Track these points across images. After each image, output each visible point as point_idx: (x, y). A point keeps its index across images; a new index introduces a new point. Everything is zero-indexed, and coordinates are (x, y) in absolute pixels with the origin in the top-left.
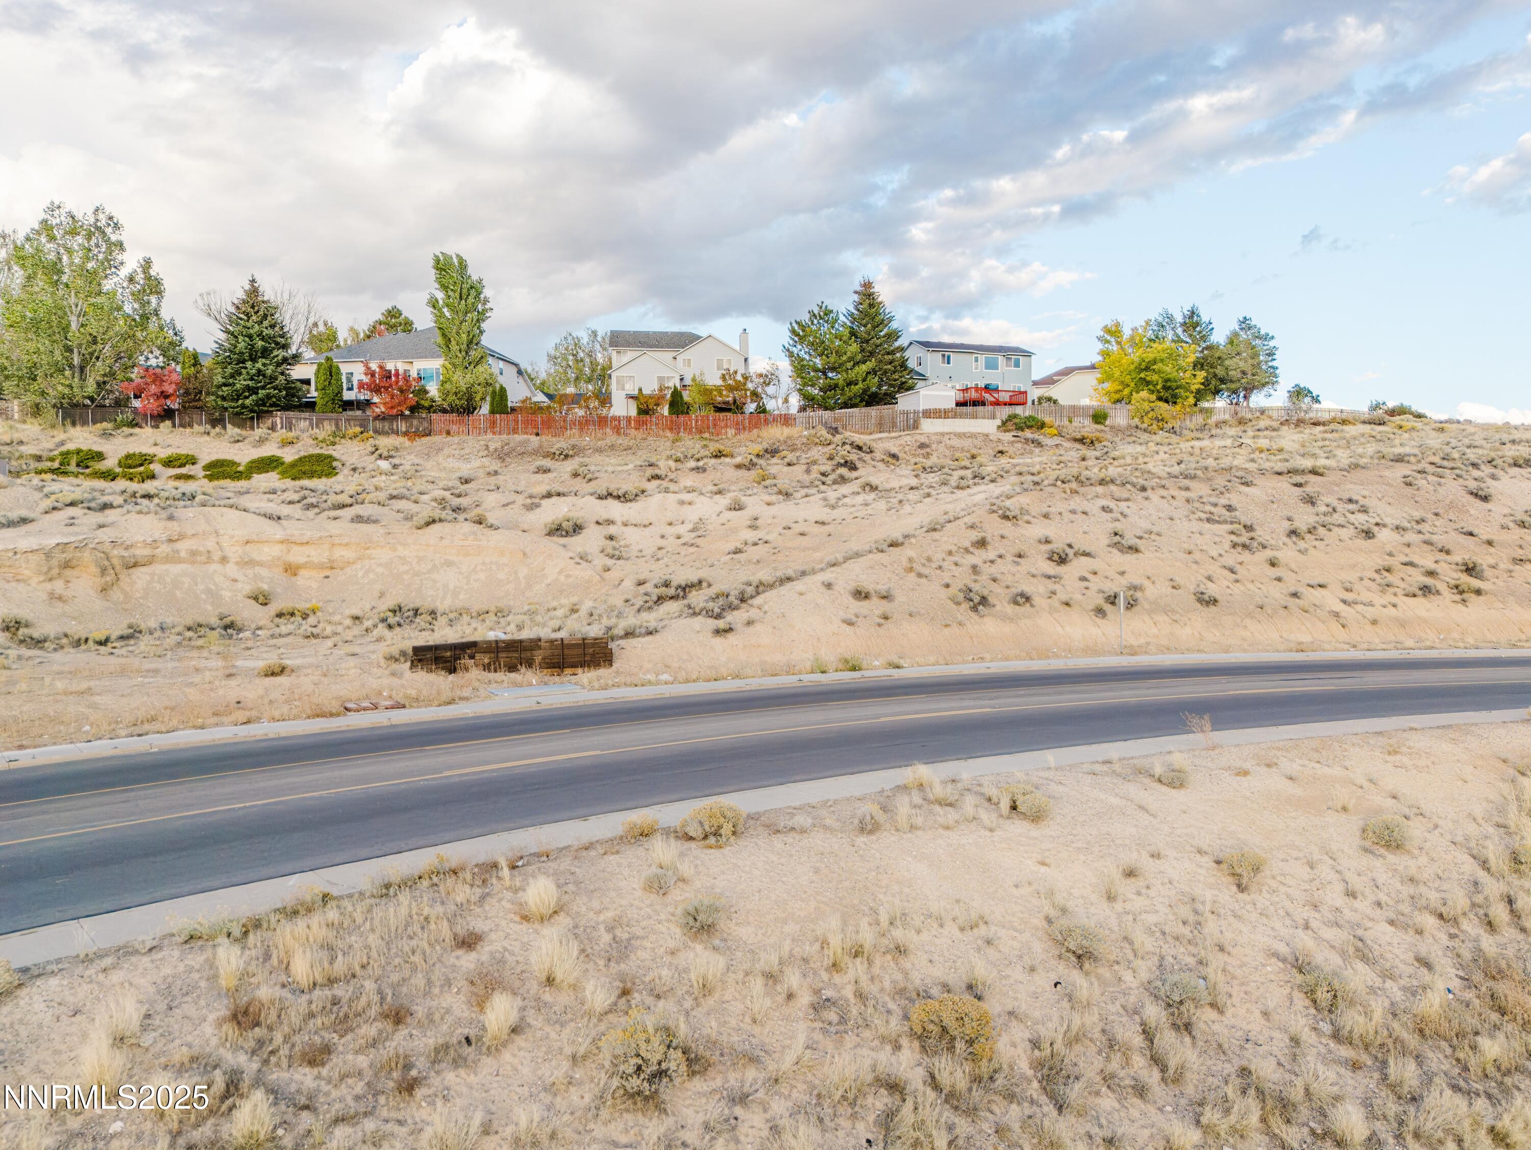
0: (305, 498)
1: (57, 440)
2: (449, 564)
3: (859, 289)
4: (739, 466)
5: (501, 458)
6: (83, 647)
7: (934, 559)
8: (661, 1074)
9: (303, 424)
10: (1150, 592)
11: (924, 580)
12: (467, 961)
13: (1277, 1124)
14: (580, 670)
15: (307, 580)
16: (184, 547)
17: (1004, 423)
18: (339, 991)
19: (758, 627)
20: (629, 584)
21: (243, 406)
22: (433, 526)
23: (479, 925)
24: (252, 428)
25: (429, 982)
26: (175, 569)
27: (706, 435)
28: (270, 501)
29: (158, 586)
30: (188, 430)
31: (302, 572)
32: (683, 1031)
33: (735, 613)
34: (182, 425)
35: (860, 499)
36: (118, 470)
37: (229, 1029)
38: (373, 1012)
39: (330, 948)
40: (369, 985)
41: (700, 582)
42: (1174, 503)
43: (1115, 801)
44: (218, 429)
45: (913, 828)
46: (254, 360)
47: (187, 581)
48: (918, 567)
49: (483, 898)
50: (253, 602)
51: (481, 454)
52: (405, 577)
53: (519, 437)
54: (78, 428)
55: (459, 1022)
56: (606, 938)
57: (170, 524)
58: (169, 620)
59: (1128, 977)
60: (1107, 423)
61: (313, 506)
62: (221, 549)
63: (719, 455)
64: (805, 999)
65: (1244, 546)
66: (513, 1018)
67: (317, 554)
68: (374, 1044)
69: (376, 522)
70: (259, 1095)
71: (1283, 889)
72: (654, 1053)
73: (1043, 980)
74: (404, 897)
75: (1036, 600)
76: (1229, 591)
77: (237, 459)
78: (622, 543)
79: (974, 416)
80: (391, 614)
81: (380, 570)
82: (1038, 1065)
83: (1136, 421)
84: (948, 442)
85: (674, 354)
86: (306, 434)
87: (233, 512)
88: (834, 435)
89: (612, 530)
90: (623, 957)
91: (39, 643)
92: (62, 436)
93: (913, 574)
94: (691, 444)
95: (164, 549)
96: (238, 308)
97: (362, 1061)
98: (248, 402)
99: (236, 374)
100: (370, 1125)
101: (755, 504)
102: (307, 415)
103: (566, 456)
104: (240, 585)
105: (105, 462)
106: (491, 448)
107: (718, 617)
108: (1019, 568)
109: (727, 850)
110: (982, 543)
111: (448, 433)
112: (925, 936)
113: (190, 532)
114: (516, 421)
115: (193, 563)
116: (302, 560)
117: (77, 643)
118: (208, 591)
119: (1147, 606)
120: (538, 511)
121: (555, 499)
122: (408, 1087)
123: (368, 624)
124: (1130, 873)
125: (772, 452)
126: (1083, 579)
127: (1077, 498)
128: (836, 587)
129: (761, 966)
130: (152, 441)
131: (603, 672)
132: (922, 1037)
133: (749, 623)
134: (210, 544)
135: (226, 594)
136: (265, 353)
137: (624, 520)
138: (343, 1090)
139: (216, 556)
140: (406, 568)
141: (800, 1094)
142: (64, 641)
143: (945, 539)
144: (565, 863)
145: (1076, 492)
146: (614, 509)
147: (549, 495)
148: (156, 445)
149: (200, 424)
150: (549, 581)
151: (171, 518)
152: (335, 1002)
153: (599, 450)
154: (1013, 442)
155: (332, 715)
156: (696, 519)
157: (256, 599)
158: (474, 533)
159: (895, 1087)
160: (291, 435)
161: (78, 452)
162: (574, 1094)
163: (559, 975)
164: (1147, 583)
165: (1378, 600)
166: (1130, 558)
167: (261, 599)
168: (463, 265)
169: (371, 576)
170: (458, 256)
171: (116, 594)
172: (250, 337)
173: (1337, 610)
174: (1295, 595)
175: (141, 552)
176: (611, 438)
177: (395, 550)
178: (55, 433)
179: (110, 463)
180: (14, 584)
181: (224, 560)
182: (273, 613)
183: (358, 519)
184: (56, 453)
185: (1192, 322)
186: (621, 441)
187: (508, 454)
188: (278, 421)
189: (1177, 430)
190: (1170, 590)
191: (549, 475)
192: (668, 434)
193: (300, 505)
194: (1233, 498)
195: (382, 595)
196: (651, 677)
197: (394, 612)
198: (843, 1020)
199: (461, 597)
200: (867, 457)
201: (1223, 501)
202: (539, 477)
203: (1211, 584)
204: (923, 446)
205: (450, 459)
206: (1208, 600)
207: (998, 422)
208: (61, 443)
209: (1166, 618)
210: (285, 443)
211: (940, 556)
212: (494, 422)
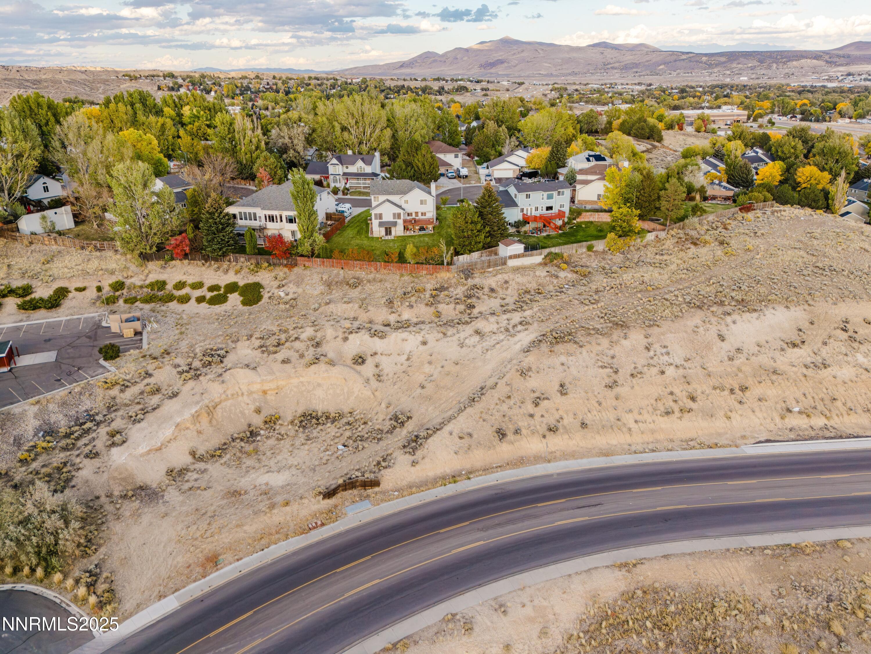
1: (145, 273)
2: (319, 385)
4: (427, 305)
5: (329, 286)
6: (215, 459)
9: (242, 259)
10: (566, 422)
11: (485, 423)
14: (370, 488)
15: (270, 397)
16: (229, 393)
17: (546, 256)
19: (426, 460)
20: (383, 405)
21: (217, 255)
22: (311, 366)
24: (222, 262)
27: (414, 274)
28: (248, 347)
29: (225, 414)
30: (195, 262)
31: (268, 394)
33: (419, 452)
34: (192, 259)
35: (472, 341)
36: (175, 293)
41: (408, 417)
42: (591, 355)
43: (489, 622)
44: (208, 264)
45: (442, 641)
47: (233, 408)
50: (255, 414)
54: (151, 264)
58: (235, 435)
60: (594, 249)
61: (265, 351)
62: (241, 390)
63: (419, 291)
65: (610, 387)
67: (273, 385)
69: (290, 362)
75: (524, 431)
76: (595, 418)
77: (220, 283)
79: (532, 255)
80: (303, 418)
81: (295, 390)
83: (607, 249)
84: (517, 280)
85: (400, 197)
87: (240, 370)
88: (467, 279)
89: (377, 359)
91: (201, 460)
94: (407, 280)
98: (219, 253)
101: (432, 336)
102: (242, 256)
103: (356, 286)
104: (250, 406)
105: (167, 287)
106: (324, 279)
107: (413, 455)
108: (521, 411)
110: (509, 397)
111: (304, 266)
113: (230, 386)
114: (333, 262)
115: (233, 399)
116: (268, 388)
117: (213, 457)
118: (241, 412)
119: (561, 431)
121: (354, 334)
123: (297, 427)
125: (442, 289)
126: (542, 416)
127: (553, 356)
128: (453, 433)
131: (377, 489)
134: (237, 389)
137: (381, 351)
139: (240, 393)
140: (304, 388)
142: (209, 456)
143: (496, 394)
146: (377, 344)
147: (351, 331)
148: (185, 274)
149: (200, 260)
150: (355, 396)
151: (223, 382)
153: (369, 281)
154: (545, 277)
155: (306, 533)
156: (408, 352)
158: (327, 370)
160: (239, 266)
161: (157, 282)
164: (565, 416)
165: (649, 419)
166: (564, 398)
167: (258, 412)
169: (293, 393)
173: (631, 426)
174: (618, 419)
175: (217, 400)
176: (373, 274)
177: (299, 379)
178: (143, 268)
180: (187, 432)
181: (242, 394)
182: (263, 420)
184: (147, 282)
186: (378, 276)
187: (331, 284)
188: (232, 258)
189: (625, 252)
190: (573, 420)
191: (350, 305)
192: (398, 273)
193: (260, 350)
194: (617, 350)
199: (325, 405)
200: (481, 294)
201: (611, 352)
202: (346, 305)
203: (589, 414)
204: (506, 282)
205: (308, 287)
206: (584, 425)
207: (543, 256)
208: (147, 276)
209: (567, 436)
210: (237, 272)
211: (492, 406)
212: (324, 262)
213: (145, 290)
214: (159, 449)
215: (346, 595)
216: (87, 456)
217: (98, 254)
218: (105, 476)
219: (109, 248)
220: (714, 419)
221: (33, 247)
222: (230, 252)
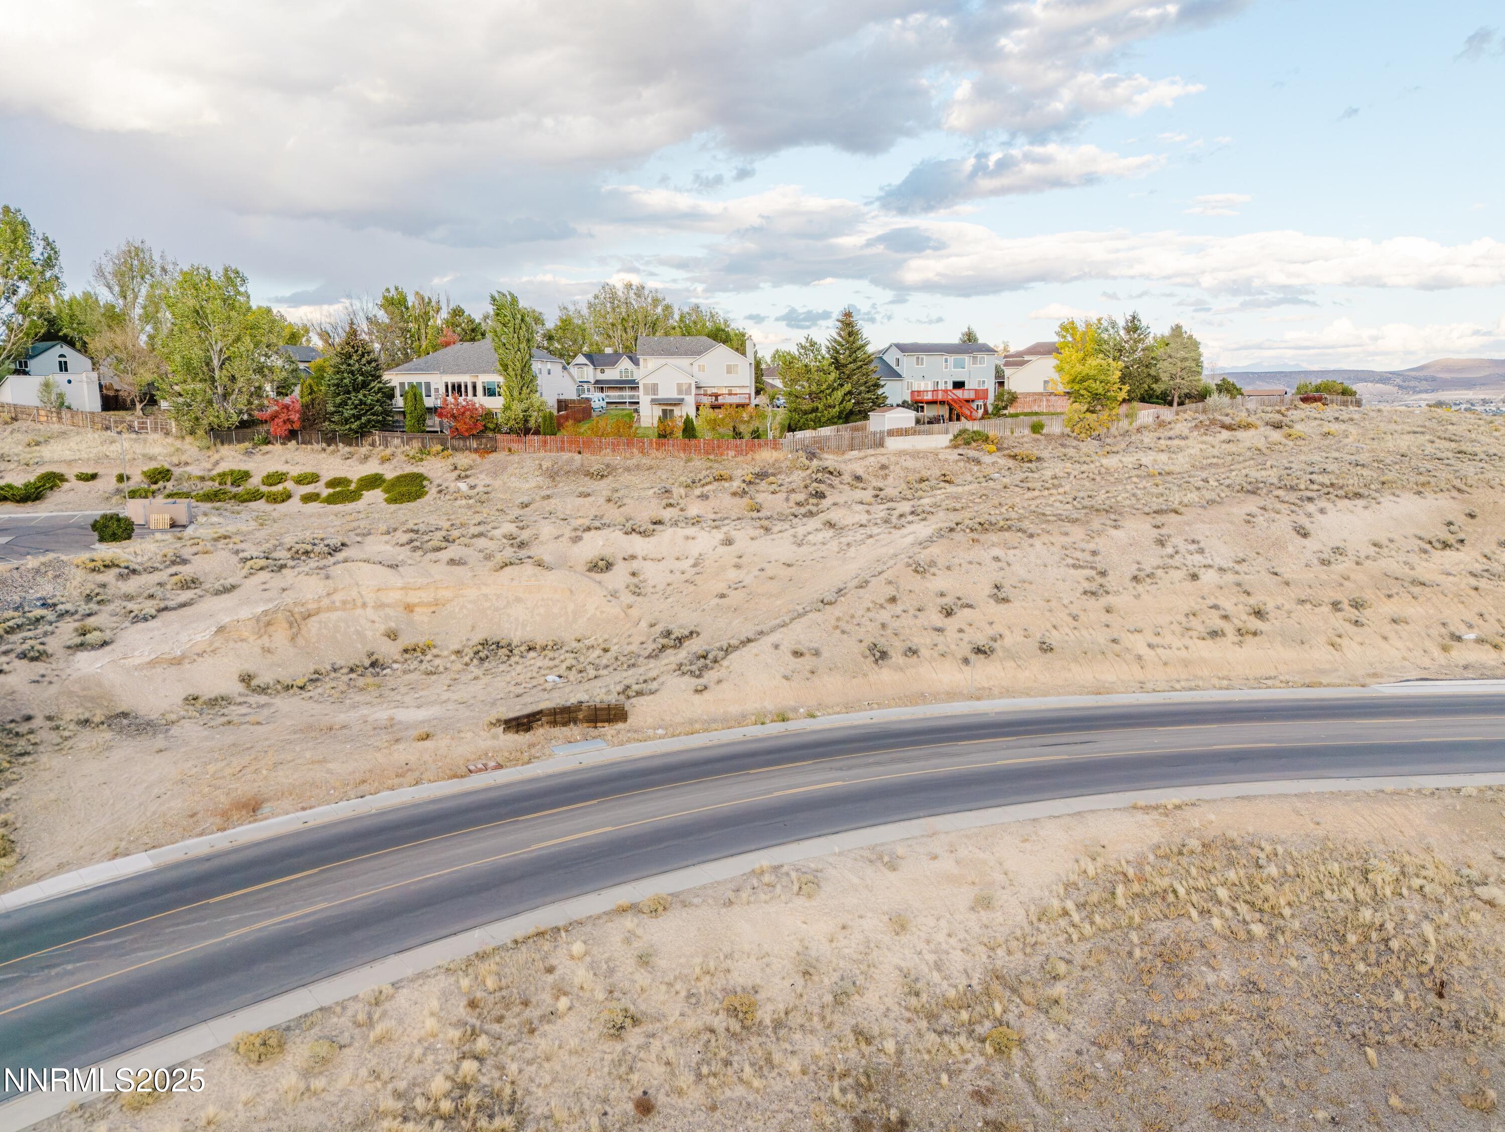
0: (412, 541)
1: (213, 460)
2: (518, 600)
3: (841, 318)
4: (734, 494)
5: (552, 477)
6: (291, 691)
7: (856, 615)
8: (622, 1028)
9: (397, 441)
10: (1008, 641)
11: (845, 636)
12: (550, 978)
13: (863, 1046)
14: (606, 724)
15: (421, 616)
16: (338, 597)
17: (956, 437)
18: (504, 993)
19: (724, 685)
20: (644, 624)
21: (350, 429)
22: (506, 569)
23: (553, 961)
24: (357, 445)
25: (537, 989)
26: (335, 616)
27: (711, 457)
28: (387, 542)
29: (324, 631)
30: (309, 447)
31: (417, 610)
32: (632, 1008)
33: (711, 672)
34: (303, 443)
35: (820, 536)
36: (264, 489)
37: (469, 1009)
38: (518, 1001)
39: (498, 974)
40: (515, 991)
41: (691, 633)
42: (1052, 549)
43: (856, 880)
44: (332, 448)
45: (748, 903)
46: (357, 390)
47: (342, 625)
48: (843, 624)
49: (555, 947)
50: (386, 638)
51: (536, 473)
52: (488, 612)
53: (566, 456)
54: (226, 447)
55: (548, 1005)
56: (605, 967)
57: (327, 583)
58: (340, 662)
59: (826, 980)
60: (1044, 431)
61: (418, 548)
62: (362, 597)
63: (720, 478)
64: (683, 993)
65: (1093, 593)
66: (569, 1004)
67: (426, 596)
68: (518, 1015)
69: (465, 564)
70: (484, 1036)
71: (918, 932)
72: (619, 1020)
73: (787, 983)
74: (524, 948)
75: (924, 652)
76: (1067, 638)
77: (349, 476)
78: (641, 578)
79: (930, 433)
80: (480, 647)
81: (470, 606)
82: (772, 1022)
83: (1068, 430)
84: (904, 464)
85: (691, 361)
86: (400, 450)
87: (365, 564)
88: (811, 459)
89: (635, 565)
90: (611, 976)
91: (263, 690)
92: (217, 457)
93: (838, 631)
94: (699, 465)
95: (325, 602)
96: (342, 347)
97: (515, 1021)
98: (353, 426)
99: (344, 403)
100: (520, 1045)
101: (743, 535)
102: (397, 435)
103: (602, 476)
104: (377, 625)
105: (251, 480)
106: (544, 467)
107: (699, 676)
108: (917, 621)
109: (660, 919)
110: (893, 600)
111: (510, 452)
112: (740, 963)
113: (341, 587)
114: (563, 442)
115: (344, 610)
116: (417, 601)
117: (288, 688)
118: (358, 632)
119: (1001, 654)
120: (580, 544)
121: (593, 532)
122: (532, 1031)
123: (467, 659)
124: (844, 928)
125: (762, 475)
126: (961, 631)
127: (977, 547)
128: (782, 647)
129: (666, 980)
130: (283, 459)
131: (620, 726)
132: (728, 1010)
133: (719, 682)
134: (354, 593)
135: (369, 634)
136: (365, 385)
137: (644, 553)
138: (510, 1032)
139: (359, 602)
140: (488, 604)
141: (676, 1034)
142: (279, 687)
143: (867, 596)
144: (588, 928)
145: (978, 541)
146: (637, 544)
147: (589, 529)
148: (287, 462)
149: (318, 443)
150: (587, 616)
151: (327, 577)
152: (504, 998)
153: (628, 469)
154: (957, 461)
155: (462, 777)
156: (697, 555)
157: (389, 637)
158: (535, 575)
159: (712, 1031)
160: (388, 451)
161: (232, 472)
162: (591, 1034)
163: (585, 986)
164: (1006, 633)
165: (1176, 643)
166: (1003, 607)
167: (392, 635)
168: (514, 300)
169: (465, 611)
170: (510, 294)
171: (300, 641)
172: (352, 372)
173: (1141, 653)
174: (1114, 641)
175: (312, 606)
176: (637, 458)
177: (480, 589)
178: (211, 453)
179: (255, 482)
180: (240, 643)
181: (364, 605)
182: (401, 648)
183: (452, 562)
184: (214, 472)
185: (1133, 326)
186: (645, 461)
187: (557, 474)
188: (377, 438)
189: (1102, 436)
190: (1023, 638)
191: (590, 499)
192: (682, 455)
193: (408, 547)
194: (1099, 543)
195: (473, 628)
196: (650, 732)
197: (483, 644)
198: (698, 1002)
199: (528, 629)
200: (836, 481)
201: (1092, 546)
202: (581, 500)
203: (1054, 632)
204: (883, 467)
205: (513, 479)
206: (1046, 648)
207: (951, 436)
208: (217, 463)
209: (1013, 664)
210: (385, 460)
211: (860, 613)
212: (545, 442)
213: (210, 483)
214: (177, 662)
215: (533, 847)
216: (23, 656)
217: (134, 436)
218: (53, 689)
219: (155, 430)
220: (1306, 646)
221: (16, 425)
222: (374, 426)
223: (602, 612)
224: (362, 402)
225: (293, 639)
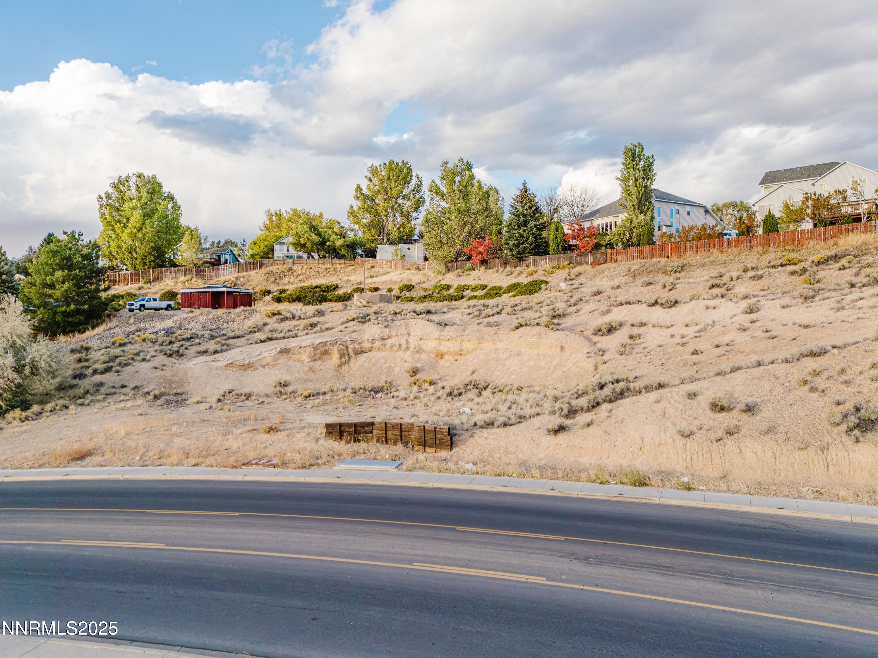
2: (519, 354)
4: (793, 274)
5: (634, 276)
6: (298, 398)
14: (434, 450)
19: (588, 431)
21: (514, 255)
26: (381, 354)
27: (791, 247)
29: (366, 364)
30: (492, 270)
31: (446, 357)
34: (491, 268)
44: (502, 269)
47: (382, 361)
48: (819, 380)
51: (624, 274)
52: (492, 362)
53: (654, 260)
54: (450, 273)
57: (385, 329)
61: (476, 315)
63: (786, 264)
69: (498, 326)
77: (503, 285)
78: (639, 341)
81: (482, 357)
85: (813, 182)
86: (541, 268)
92: (441, 278)
93: (805, 388)
95: (378, 344)
96: (515, 200)
98: (515, 252)
101: (776, 305)
102: (543, 257)
103: (676, 272)
104: (406, 364)
111: (616, 261)
113: (395, 334)
114: (655, 249)
115: (391, 351)
120: (606, 314)
128: (700, 397)
130: (473, 278)
131: (441, 453)
133: (589, 425)
134: (403, 340)
135: (397, 369)
140: (495, 356)
146: (654, 314)
147: (621, 304)
150: (564, 369)
153: (703, 266)
157: (411, 373)
168: (641, 149)
170: (640, 144)
176: (715, 256)
177: (495, 344)
179: (451, 290)
183: (489, 324)
184: (434, 286)
186: (722, 257)
187: (640, 274)
188: (531, 261)
191: (648, 287)
192: (759, 249)
195: (472, 373)
197: (465, 385)
202: (640, 289)
205: (603, 279)
210: (529, 274)
212: (642, 252)
213: (428, 292)
214: (245, 368)
216: (168, 354)
222: (529, 252)
223: (578, 366)
224: (521, 236)
225: (340, 366)
